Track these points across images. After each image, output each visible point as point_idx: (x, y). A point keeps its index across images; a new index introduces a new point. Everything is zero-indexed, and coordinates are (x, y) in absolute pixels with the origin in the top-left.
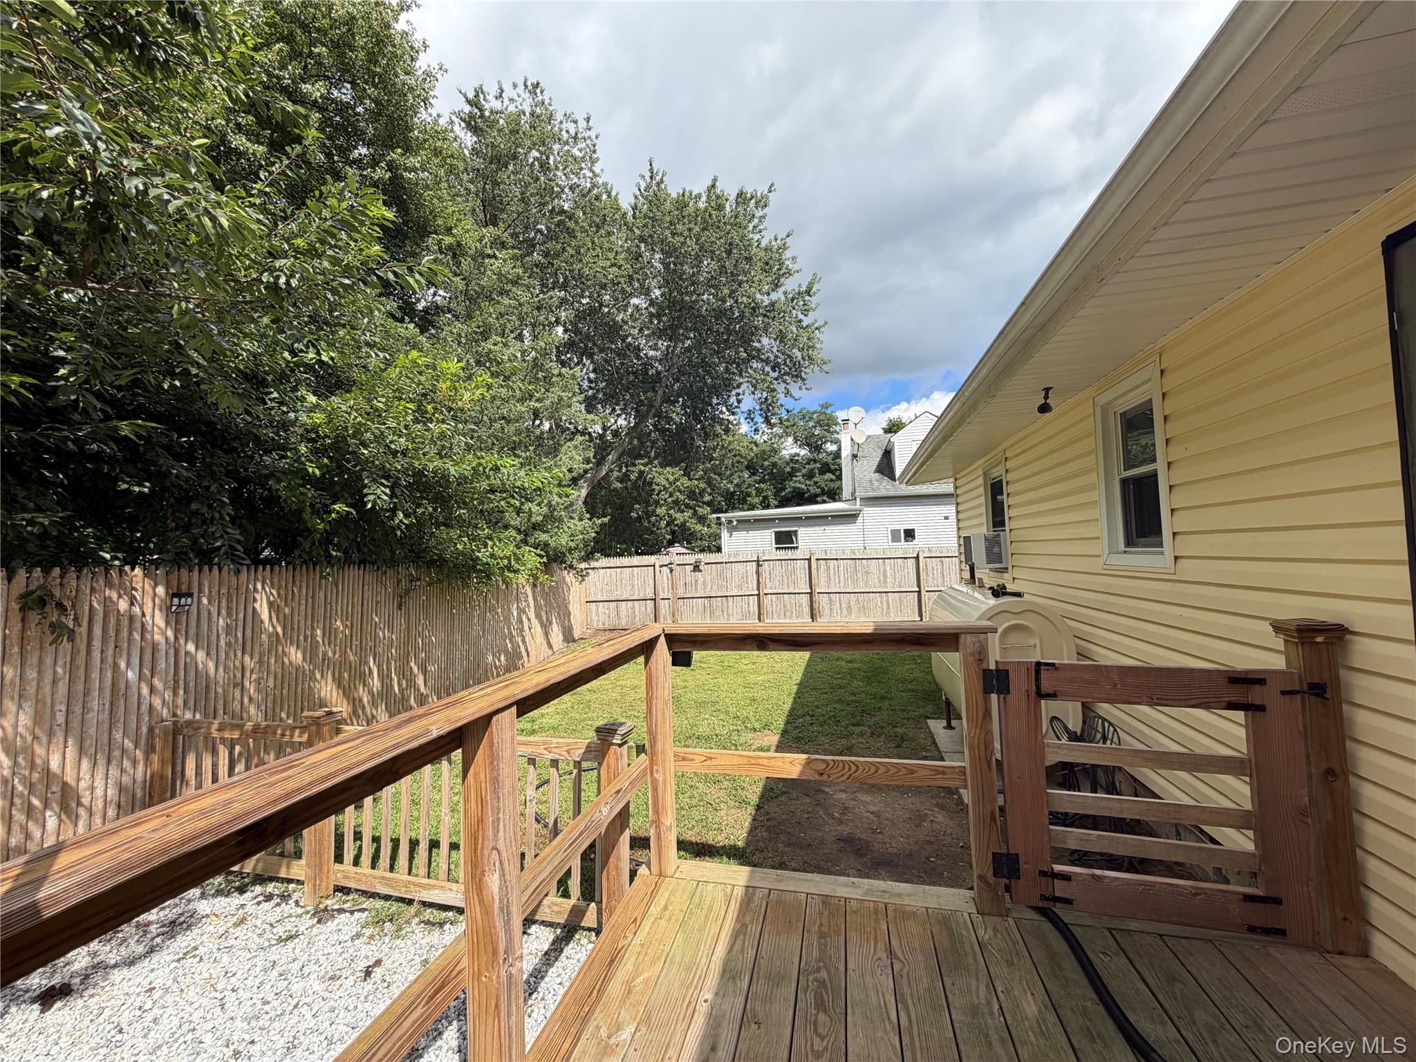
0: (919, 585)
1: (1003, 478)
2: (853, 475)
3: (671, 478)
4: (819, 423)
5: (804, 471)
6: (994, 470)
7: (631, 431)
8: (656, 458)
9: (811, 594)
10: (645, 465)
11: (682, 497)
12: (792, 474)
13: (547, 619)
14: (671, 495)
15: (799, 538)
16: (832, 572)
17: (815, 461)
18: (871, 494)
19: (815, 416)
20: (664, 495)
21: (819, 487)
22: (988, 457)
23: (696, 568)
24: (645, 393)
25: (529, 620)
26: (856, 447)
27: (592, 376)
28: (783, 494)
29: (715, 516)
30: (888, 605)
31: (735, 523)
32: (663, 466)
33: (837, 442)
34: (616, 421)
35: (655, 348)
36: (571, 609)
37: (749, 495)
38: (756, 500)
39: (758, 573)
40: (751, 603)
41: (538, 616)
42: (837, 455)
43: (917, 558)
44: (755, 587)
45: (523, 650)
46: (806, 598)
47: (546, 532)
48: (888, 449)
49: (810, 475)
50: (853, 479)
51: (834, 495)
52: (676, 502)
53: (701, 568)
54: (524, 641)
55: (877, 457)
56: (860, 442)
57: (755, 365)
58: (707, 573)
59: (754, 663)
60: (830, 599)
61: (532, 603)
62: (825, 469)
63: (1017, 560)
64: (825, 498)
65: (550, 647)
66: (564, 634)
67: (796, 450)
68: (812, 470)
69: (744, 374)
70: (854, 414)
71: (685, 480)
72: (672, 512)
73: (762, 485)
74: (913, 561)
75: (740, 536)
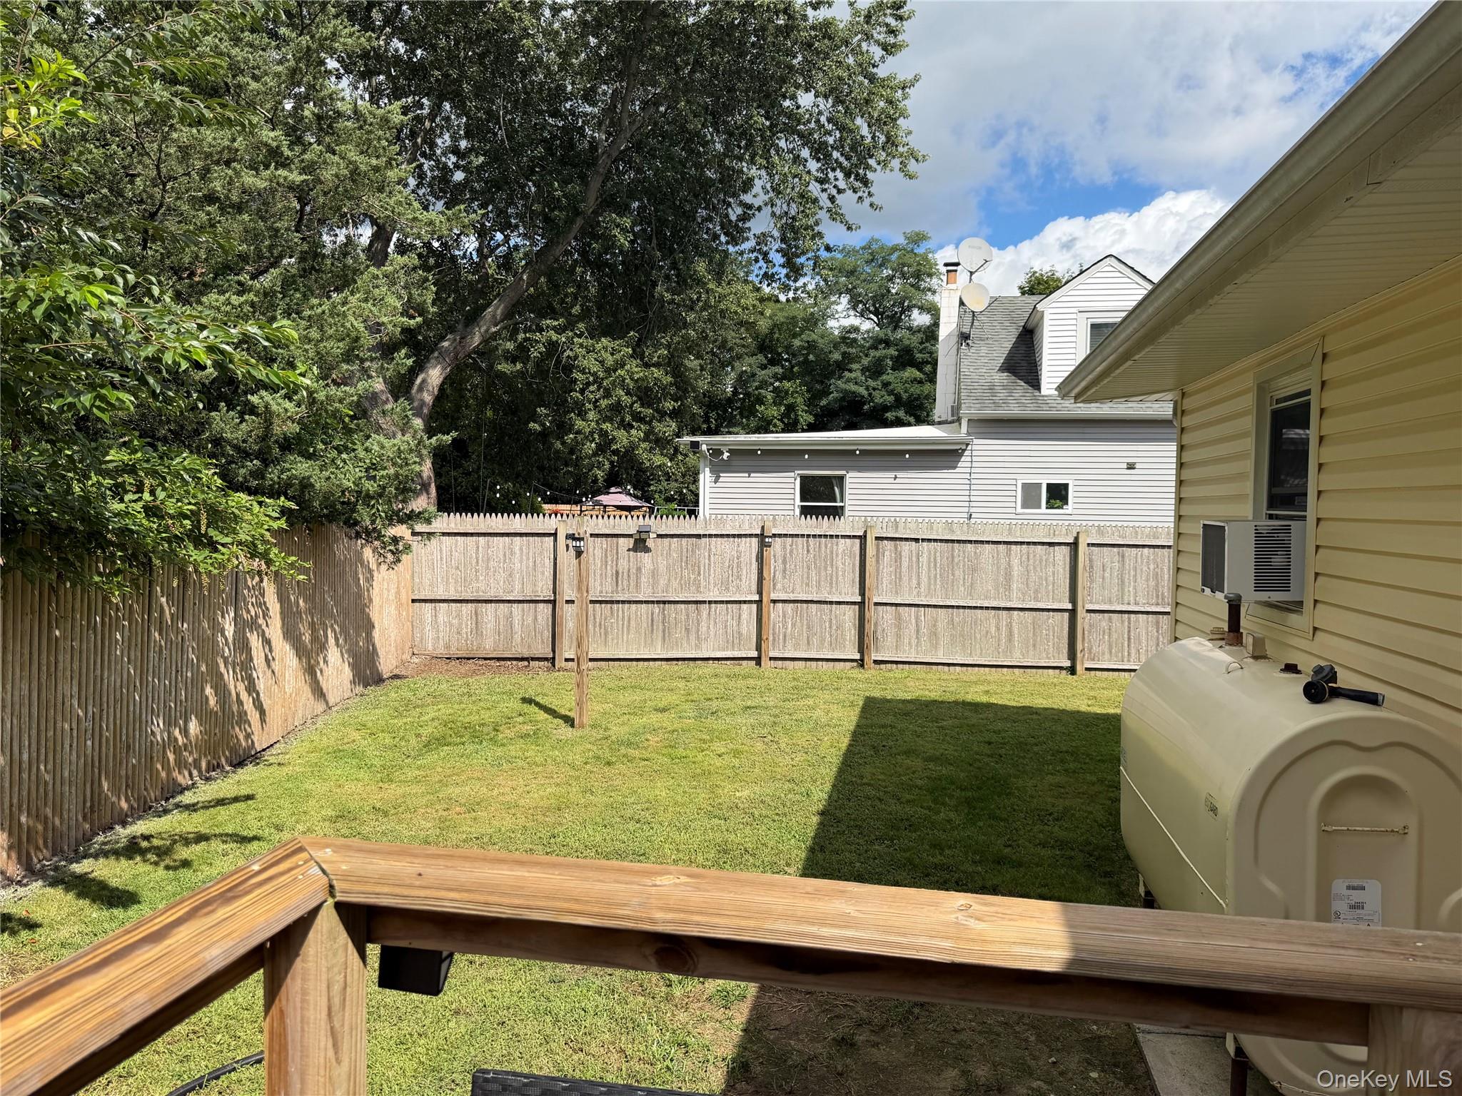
0: (1073, 599)
1: (1313, 398)
2: (958, 372)
3: (610, 360)
4: (900, 270)
5: (865, 361)
6: (1285, 381)
7: (534, 260)
8: (581, 318)
9: (861, 604)
10: (560, 330)
11: (626, 400)
12: (842, 367)
13: (315, 639)
14: (607, 394)
15: (847, 491)
16: (905, 564)
17: (887, 343)
18: (990, 412)
19: (894, 257)
20: (593, 393)
21: (891, 393)
22: (1274, 349)
23: (640, 544)
24: (565, 182)
25: (267, 642)
26: (968, 318)
27: (463, 144)
28: (824, 402)
29: (688, 439)
30: (1010, 634)
31: (726, 455)
32: (594, 334)
33: (934, 311)
34: (507, 238)
35: (589, 97)
36: (375, 615)
37: (760, 401)
38: (774, 412)
39: (760, 559)
40: (744, 616)
41: (290, 634)
42: (931, 333)
43: (1074, 545)
44: (754, 587)
45: (248, 705)
46: (850, 614)
47: (309, 457)
48: (1030, 326)
49: (875, 370)
50: (958, 382)
51: (918, 411)
52: (617, 408)
53: (650, 543)
54: (251, 688)
55: (1005, 342)
56: (977, 308)
57: (782, 144)
58: (660, 556)
59: (736, 753)
60: (898, 618)
61: (274, 606)
62: (905, 358)
63: (1323, 589)
64: (901, 414)
65: (319, 693)
66: (355, 667)
67: (855, 321)
68: (879, 361)
69: (759, 160)
70: (969, 252)
71: (633, 366)
72: (607, 426)
73: (787, 384)
74: (1066, 550)
75: (732, 480)
